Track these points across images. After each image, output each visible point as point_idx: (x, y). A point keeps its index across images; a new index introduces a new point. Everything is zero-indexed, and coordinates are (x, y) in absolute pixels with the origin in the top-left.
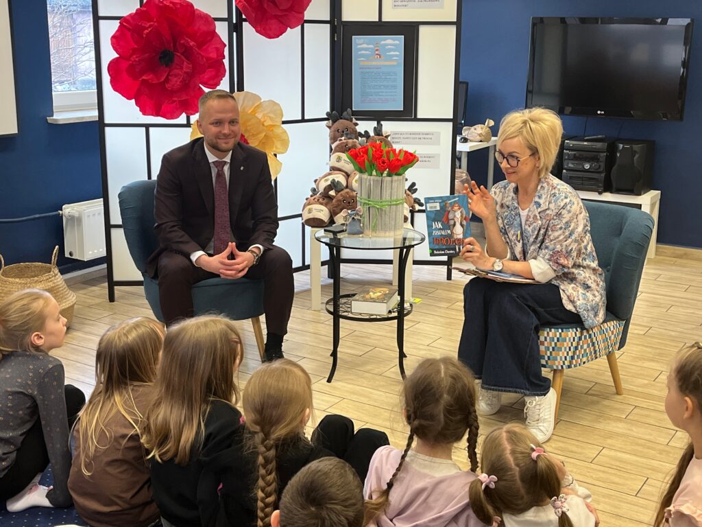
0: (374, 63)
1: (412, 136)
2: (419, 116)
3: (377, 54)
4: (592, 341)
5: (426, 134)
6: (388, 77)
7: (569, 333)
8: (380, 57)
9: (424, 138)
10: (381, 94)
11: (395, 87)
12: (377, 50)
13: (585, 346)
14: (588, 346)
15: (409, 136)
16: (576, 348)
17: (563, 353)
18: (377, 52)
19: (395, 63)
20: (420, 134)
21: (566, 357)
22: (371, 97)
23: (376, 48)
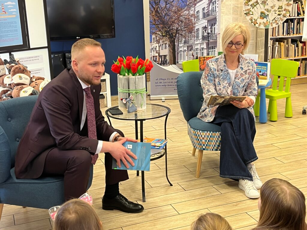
0: (2, 17)
1: (29, 59)
2: (31, 47)
3: (3, 11)
5: (36, 57)
6: (11, 25)
8: (5, 13)
9: (35, 60)
10: (9, 36)
11: (16, 31)
12: (3, 9)
15: (27, 59)
18: (3, 10)
19: (14, 16)
20: (32, 57)
22: (3, 38)
23: (2, 8)
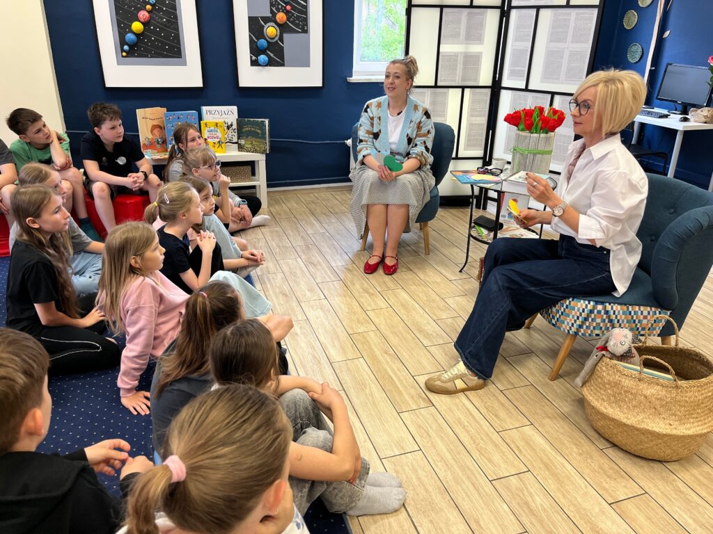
4: (609, 317)
7: (579, 304)
13: (599, 320)
14: (604, 321)
16: (586, 319)
17: (571, 320)
21: (573, 325)
